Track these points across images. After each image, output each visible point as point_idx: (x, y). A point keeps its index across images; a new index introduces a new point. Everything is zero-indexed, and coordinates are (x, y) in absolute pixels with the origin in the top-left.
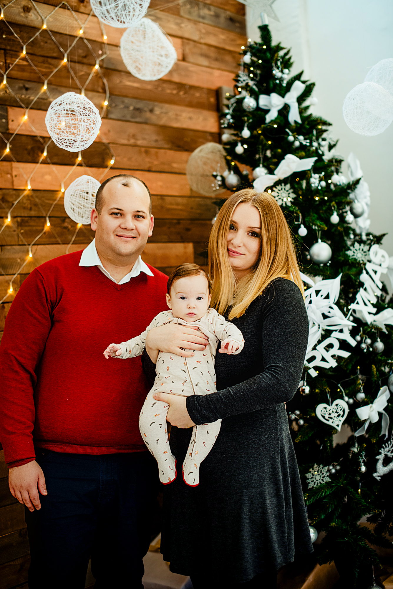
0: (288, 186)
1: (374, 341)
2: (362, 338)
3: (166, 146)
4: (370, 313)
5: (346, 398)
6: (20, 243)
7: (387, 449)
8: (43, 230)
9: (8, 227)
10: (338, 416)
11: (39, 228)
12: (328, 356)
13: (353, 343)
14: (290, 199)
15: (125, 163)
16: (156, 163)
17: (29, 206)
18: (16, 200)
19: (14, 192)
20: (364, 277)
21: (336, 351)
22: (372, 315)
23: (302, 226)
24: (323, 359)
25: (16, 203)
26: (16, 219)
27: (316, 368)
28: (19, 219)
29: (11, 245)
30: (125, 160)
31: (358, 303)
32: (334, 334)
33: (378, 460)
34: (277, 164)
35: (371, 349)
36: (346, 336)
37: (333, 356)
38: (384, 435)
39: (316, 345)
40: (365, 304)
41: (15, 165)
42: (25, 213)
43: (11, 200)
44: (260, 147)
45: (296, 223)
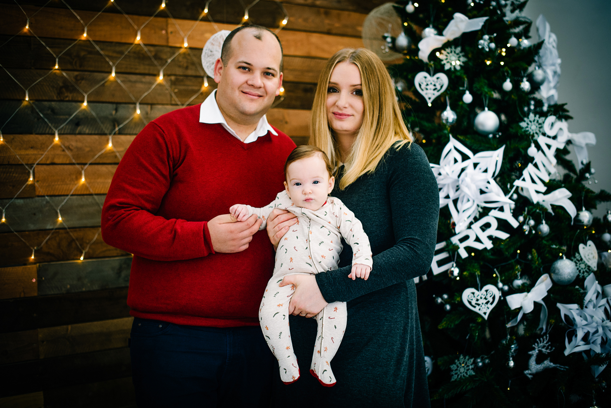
0: (459, 49)
1: (538, 222)
2: (525, 219)
3: (351, 8)
4: (537, 192)
5: (500, 285)
6: (173, 102)
7: (542, 344)
8: (199, 90)
9: (160, 85)
10: (487, 303)
11: (196, 88)
12: (483, 236)
13: (515, 224)
14: (458, 63)
15: (300, 22)
16: (337, 25)
17: (185, 65)
18: (170, 58)
19: (169, 49)
20: (532, 151)
21: (493, 231)
22: (541, 195)
23: (467, 92)
24: (478, 240)
25: (169, 61)
26: (169, 78)
27: (469, 249)
28: (173, 78)
29: (163, 104)
30: (300, 20)
31: (524, 180)
32: (494, 213)
33: (531, 356)
34: (446, 25)
35: (534, 232)
36: (507, 216)
37: (490, 237)
38: (542, 329)
39: (471, 223)
40: (533, 181)
41: (172, 21)
42: (179, 71)
43: (164, 56)
44: (431, 6)
45: (461, 88)
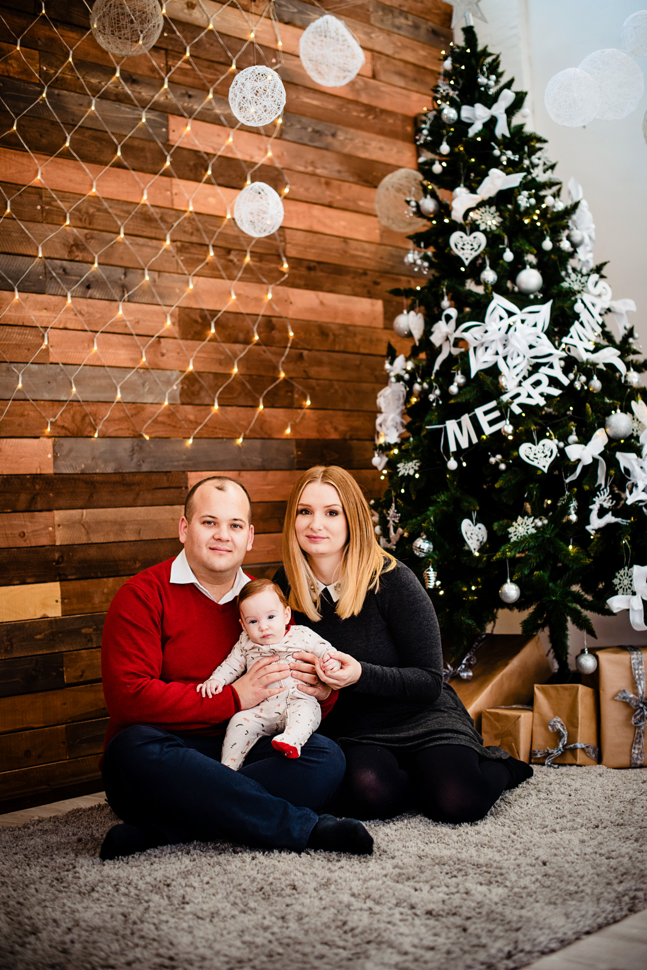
0: (493, 209)
1: (589, 378)
2: (576, 375)
3: (351, 179)
4: (587, 350)
5: (556, 441)
6: (180, 271)
7: (602, 498)
8: (205, 259)
9: (166, 250)
10: (545, 456)
11: (201, 257)
12: (535, 393)
13: (565, 381)
14: (494, 222)
15: (301, 192)
16: (338, 197)
17: (190, 230)
18: (175, 221)
19: (174, 212)
20: (578, 307)
21: (545, 388)
22: (589, 354)
23: (508, 250)
24: (529, 396)
25: (175, 224)
26: (175, 244)
27: (520, 405)
28: (179, 244)
29: (169, 272)
30: (302, 190)
31: (571, 337)
32: (544, 370)
33: (591, 510)
34: (480, 183)
35: (586, 388)
36: (557, 373)
37: (542, 395)
38: (600, 485)
39: (520, 382)
40: (581, 339)
41: (176, 181)
42: (186, 238)
43: (170, 220)
44: (461, 164)
45: (501, 246)
